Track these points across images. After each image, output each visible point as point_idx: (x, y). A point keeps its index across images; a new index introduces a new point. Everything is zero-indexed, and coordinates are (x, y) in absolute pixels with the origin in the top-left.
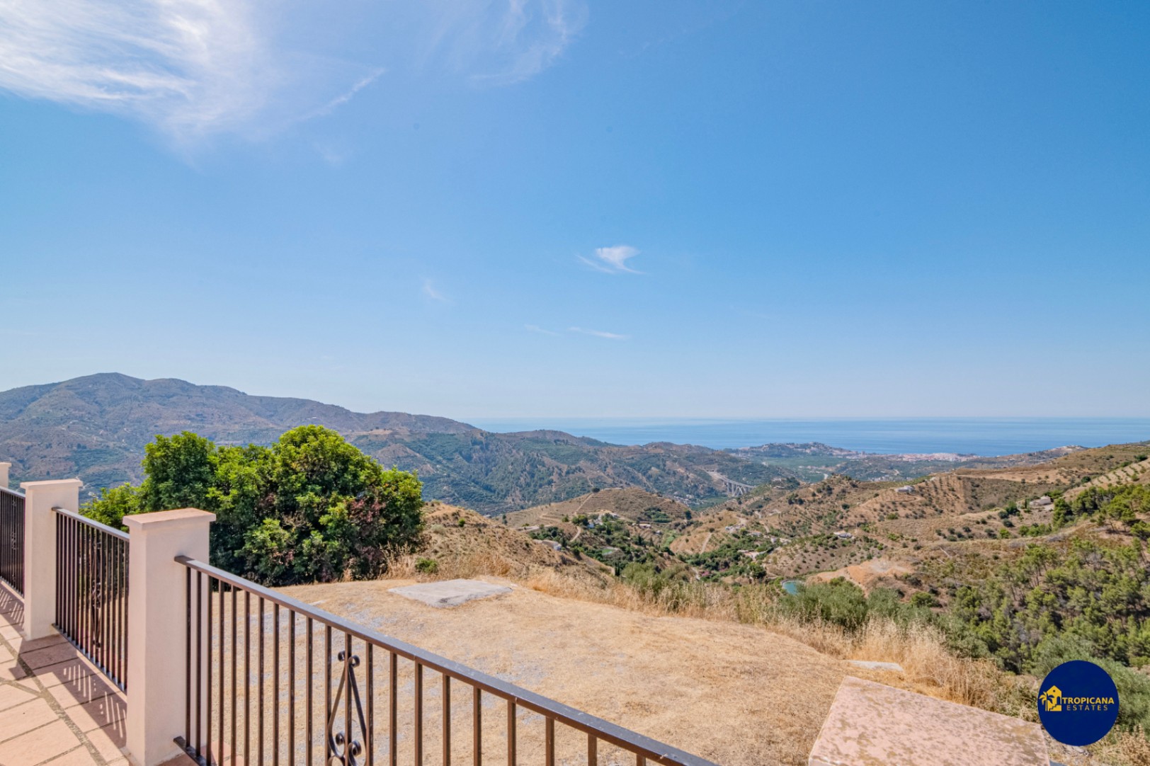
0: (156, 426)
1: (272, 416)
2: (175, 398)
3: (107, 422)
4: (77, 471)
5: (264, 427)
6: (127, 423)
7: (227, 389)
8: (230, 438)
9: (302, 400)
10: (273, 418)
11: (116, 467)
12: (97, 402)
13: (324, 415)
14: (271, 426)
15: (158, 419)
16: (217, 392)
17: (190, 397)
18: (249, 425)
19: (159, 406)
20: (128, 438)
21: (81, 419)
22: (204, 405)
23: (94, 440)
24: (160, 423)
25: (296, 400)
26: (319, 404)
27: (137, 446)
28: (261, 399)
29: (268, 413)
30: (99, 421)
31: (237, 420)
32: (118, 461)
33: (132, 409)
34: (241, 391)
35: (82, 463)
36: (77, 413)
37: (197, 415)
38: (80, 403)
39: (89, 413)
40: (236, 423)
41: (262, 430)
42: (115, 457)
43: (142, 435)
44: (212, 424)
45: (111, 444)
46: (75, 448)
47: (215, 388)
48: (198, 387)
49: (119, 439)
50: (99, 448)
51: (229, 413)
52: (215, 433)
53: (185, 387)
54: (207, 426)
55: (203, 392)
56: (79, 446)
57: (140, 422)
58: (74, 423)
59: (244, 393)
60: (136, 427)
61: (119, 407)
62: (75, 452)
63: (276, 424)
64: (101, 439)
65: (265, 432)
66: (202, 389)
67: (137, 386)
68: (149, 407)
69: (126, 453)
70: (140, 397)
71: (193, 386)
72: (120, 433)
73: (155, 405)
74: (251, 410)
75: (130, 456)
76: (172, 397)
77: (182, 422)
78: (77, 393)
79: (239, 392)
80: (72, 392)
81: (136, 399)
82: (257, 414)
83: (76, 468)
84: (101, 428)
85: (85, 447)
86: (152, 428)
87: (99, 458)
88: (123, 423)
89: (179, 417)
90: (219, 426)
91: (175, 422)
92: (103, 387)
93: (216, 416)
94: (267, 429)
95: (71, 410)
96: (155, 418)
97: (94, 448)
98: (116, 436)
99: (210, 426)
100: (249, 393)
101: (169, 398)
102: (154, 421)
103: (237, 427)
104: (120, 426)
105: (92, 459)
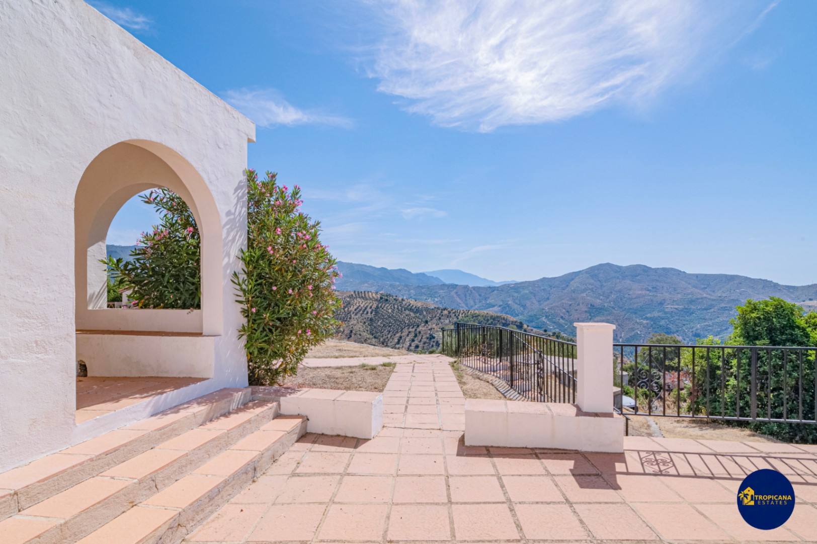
0: (629, 295)
1: (706, 288)
2: (639, 277)
3: (604, 292)
4: (591, 319)
5: (699, 296)
6: (613, 292)
7: (672, 269)
8: (675, 304)
9: (731, 276)
10: (707, 290)
11: (608, 318)
12: (599, 280)
13: (753, 288)
14: (705, 295)
15: (630, 290)
16: (666, 272)
17: (648, 276)
18: (688, 294)
19: (630, 282)
20: (614, 301)
21: (592, 290)
22: (657, 281)
23: (598, 302)
24: (631, 293)
25: (726, 276)
26: (746, 278)
27: (618, 306)
28: (697, 276)
29: (703, 286)
30: (600, 291)
31: (679, 291)
32: (610, 314)
33: (616, 284)
34: (682, 270)
35: (592, 315)
36: (590, 287)
37: (653, 288)
38: (592, 281)
39: (596, 287)
40: (678, 293)
41: (698, 299)
42: (608, 312)
43: (621, 300)
44: (662, 294)
45: (606, 305)
46: (589, 306)
47: (664, 269)
48: (653, 269)
49: (610, 302)
50: (600, 306)
51: (673, 286)
52: (664, 300)
53: (645, 270)
54: (659, 295)
55: (656, 272)
56: (591, 305)
57: (620, 292)
58: (589, 292)
59: (684, 272)
60: (618, 295)
61: (609, 283)
62: (590, 308)
63: (710, 295)
64: (601, 302)
65: (700, 300)
66: (656, 270)
67: (619, 270)
68: (625, 283)
69: (613, 310)
70: (620, 277)
71: (650, 268)
72: (610, 298)
73: (628, 282)
74: (689, 284)
75: (615, 312)
76: (638, 276)
77: (643, 292)
78: (590, 276)
79: (680, 271)
80: (588, 275)
81: (618, 278)
82: (694, 287)
83: (590, 317)
84: (601, 295)
85: (594, 306)
86: (626, 296)
87: (600, 312)
88: (612, 293)
89: (642, 289)
90: (667, 296)
91: (640, 292)
92: (602, 271)
93: (665, 288)
94: (702, 298)
95: (588, 285)
96: (628, 289)
97: (598, 307)
98: (608, 300)
99: (661, 295)
100: (688, 272)
101: (636, 276)
102: (628, 291)
103: (679, 296)
104: (610, 294)
105: (597, 313)
